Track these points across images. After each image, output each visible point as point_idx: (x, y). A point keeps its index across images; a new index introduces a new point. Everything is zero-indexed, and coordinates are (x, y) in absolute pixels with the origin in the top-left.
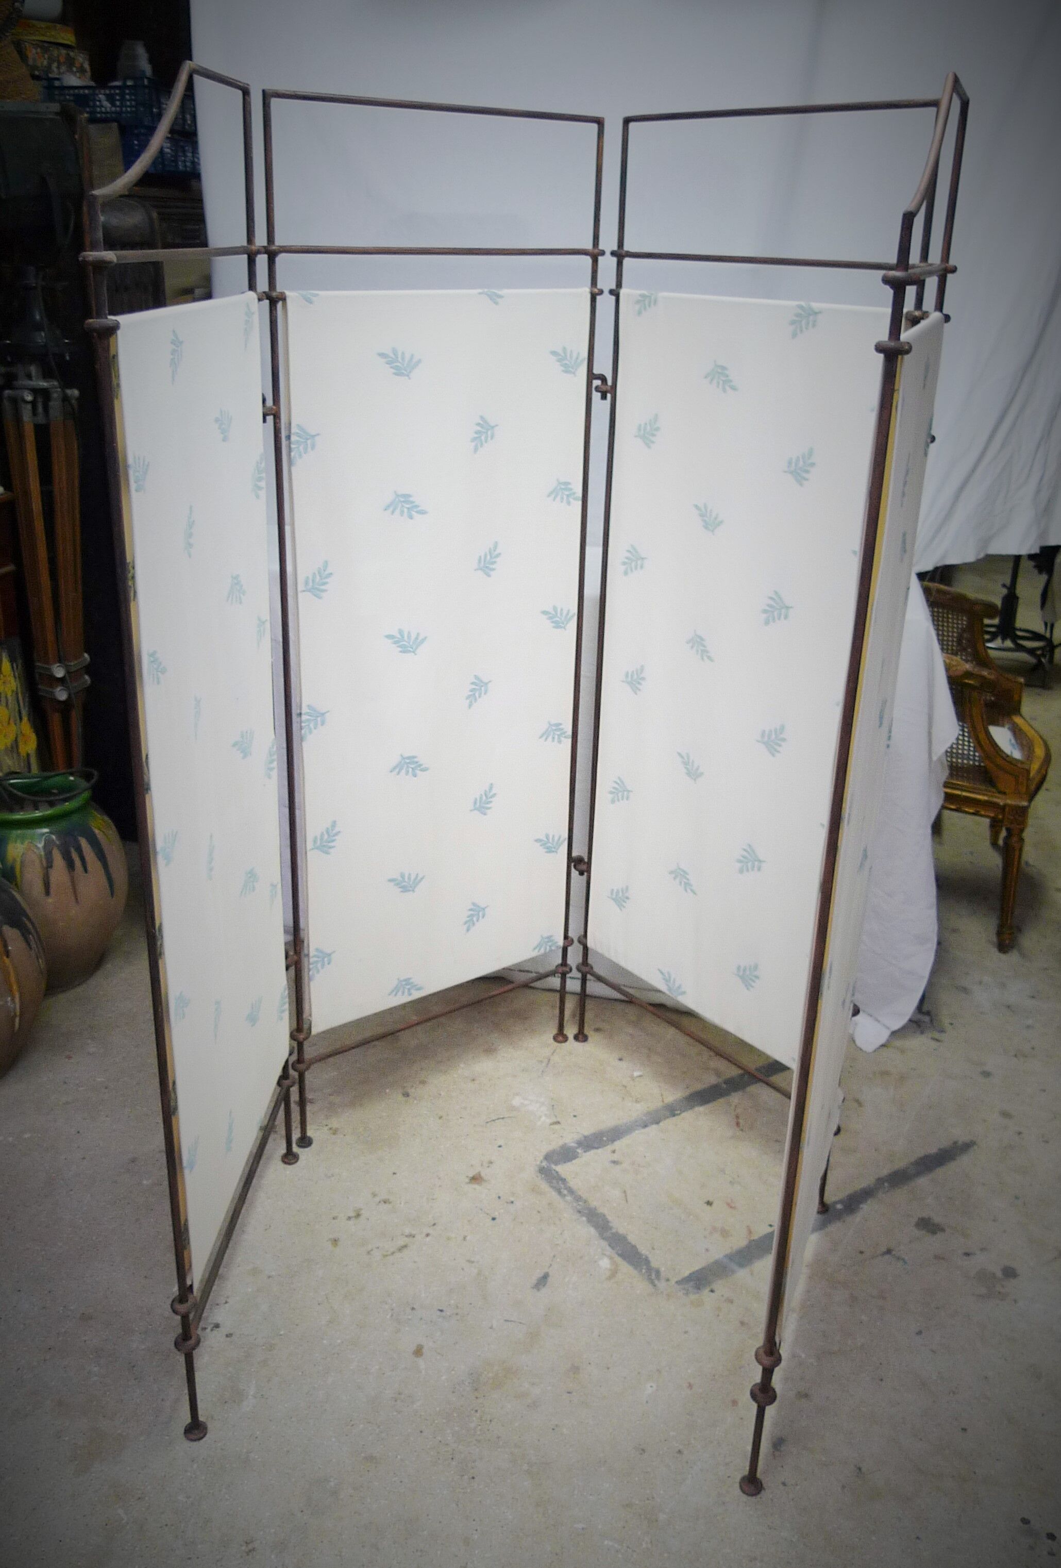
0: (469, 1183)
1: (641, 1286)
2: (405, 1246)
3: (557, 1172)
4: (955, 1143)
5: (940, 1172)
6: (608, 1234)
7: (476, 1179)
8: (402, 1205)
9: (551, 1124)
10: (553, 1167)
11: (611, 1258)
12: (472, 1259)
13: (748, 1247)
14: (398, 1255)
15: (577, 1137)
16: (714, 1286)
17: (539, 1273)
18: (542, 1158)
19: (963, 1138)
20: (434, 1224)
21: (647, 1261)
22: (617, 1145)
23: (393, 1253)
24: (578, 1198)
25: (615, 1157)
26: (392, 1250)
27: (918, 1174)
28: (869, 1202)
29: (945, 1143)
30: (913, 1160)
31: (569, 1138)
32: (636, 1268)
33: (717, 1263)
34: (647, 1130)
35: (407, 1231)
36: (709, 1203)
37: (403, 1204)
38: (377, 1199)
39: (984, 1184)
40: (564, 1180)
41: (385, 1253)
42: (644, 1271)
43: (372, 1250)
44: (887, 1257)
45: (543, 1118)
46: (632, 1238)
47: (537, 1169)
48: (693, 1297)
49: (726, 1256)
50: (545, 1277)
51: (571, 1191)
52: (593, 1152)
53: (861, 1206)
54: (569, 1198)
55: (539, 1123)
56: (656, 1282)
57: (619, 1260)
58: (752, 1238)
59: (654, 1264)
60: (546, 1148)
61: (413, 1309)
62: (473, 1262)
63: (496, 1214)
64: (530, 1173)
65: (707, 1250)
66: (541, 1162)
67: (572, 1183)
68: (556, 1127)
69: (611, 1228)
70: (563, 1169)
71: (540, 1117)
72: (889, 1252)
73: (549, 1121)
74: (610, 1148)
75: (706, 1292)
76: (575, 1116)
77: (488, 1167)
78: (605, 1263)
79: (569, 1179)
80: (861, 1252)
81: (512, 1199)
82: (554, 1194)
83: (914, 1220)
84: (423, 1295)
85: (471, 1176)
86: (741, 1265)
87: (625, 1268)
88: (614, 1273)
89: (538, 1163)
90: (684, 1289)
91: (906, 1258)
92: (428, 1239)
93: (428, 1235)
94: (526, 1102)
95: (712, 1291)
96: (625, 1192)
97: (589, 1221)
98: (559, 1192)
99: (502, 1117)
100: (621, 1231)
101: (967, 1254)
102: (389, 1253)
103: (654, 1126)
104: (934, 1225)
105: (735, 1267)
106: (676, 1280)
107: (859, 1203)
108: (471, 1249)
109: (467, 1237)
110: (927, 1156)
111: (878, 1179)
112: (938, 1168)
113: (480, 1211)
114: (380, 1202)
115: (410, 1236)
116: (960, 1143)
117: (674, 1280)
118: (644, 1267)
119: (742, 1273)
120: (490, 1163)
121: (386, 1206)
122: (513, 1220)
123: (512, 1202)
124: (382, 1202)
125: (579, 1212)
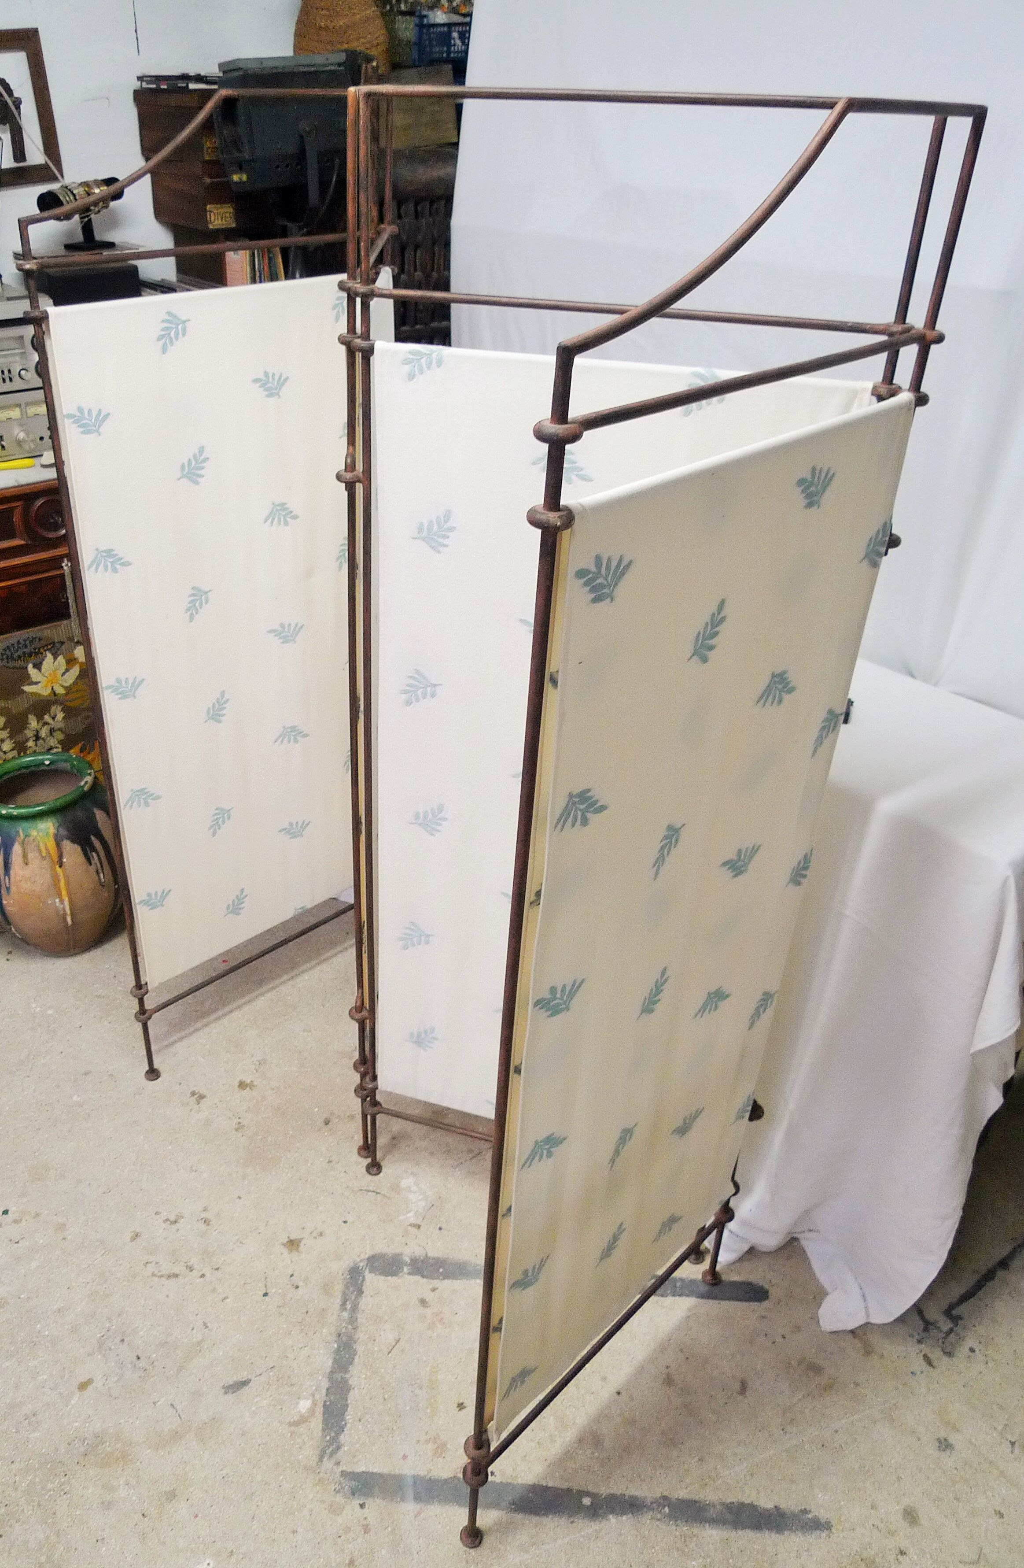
0: (284, 1245)
1: (308, 1453)
2: (176, 1276)
3: (363, 1280)
4: (805, 1511)
5: (746, 1538)
6: (338, 1376)
7: (293, 1244)
8: (214, 1234)
9: (411, 1225)
10: (366, 1273)
11: (315, 1404)
12: (209, 1324)
13: (446, 1482)
14: (164, 1281)
15: (419, 1252)
16: (369, 1502)
17: (242, 1376)
18: (366, 1256)
19: (820, 1513)
20: (217, 1269)
21: (341, 1430)
22: (447, 1284)
23: (162, 1276)
24: (353, 1321)
25: (429, 1296)
26: (164, 1272)
27: (717, 1521)
28: (624, 1518)
29: (790, 1503)
30: (730, 1498)
31: (411, 1250)
32: (323, 1430)
33: (399, 1477)
35: (194, 1261)
36: (461, 1406)
37: (217, 1232)
38: (204, 1215)
40: (360, 1292)
41: (156, 1272)
42: (328, 1438)
43: (151, 1263)
45: (412, 1214)
46: (353, 1395)
47: (352, 1265)
48: (339, 1499)
49: (416, 1478)
50: (245, 1383)
51: (355, 1309)
52: (417, 1278)
53: (611, 1516)
54: (345, 1315)
55: (402, 1217)
56: (325, 1459)
57: (320, 1410)
59: (343, 1438)
60: (381, 1247)
61: (123, 1341)
62: (207, 1327)
63: (272, 1291)
64: (340, 1266)
65: (405, 1457)
66: (361, 1261)
67: (364, 1301)
68: (412, 1230)
69: (346, 1371)
70: (372, 1281)
71: (410, 1211)
73: (413, 1220)
74: (435, 1283)
75: (356, 1502)
76: (440, 1229)
77: (315, 1238)
78: (304, 1405)
79: (366, 1293)
81: (301, 1284)
82: (338, 1301)
84: (141, 1333)
85: (292, 1238)
86: (417, 1498)
87: (317, 1423)
88: (303, 1420)
89: (358, 1260)
90: (340, 1484)
92: (199, 1280)
93: (202, 1276)
94: (414, 1188)
95: (362, 1506)
96: (397, 1341)
97: (338, 1351)
98: (344, 1304)
99: (378, 1191)
100: (352, 1381)
102: (159, 1274)
105: (410, 1493)
106: (345, 1468)
107: (613, 1511)
108: (219, 1313)
109: (228, 1298)
110: (753, 1507)
111: (665, 1498)
112: (748, 1531)
113: (263, 1280)
114: (202, 1219)
115: (190, 1268)
116: (810, 1516)
117: (343, 1467)
118: (333, 1434)
119: (410, 1507)
120: (321, 1234)
121: (203, 1226)
122: (280, 1307)
123: (297, 1287)
124: (204, 1220)
125: (339, 1335)
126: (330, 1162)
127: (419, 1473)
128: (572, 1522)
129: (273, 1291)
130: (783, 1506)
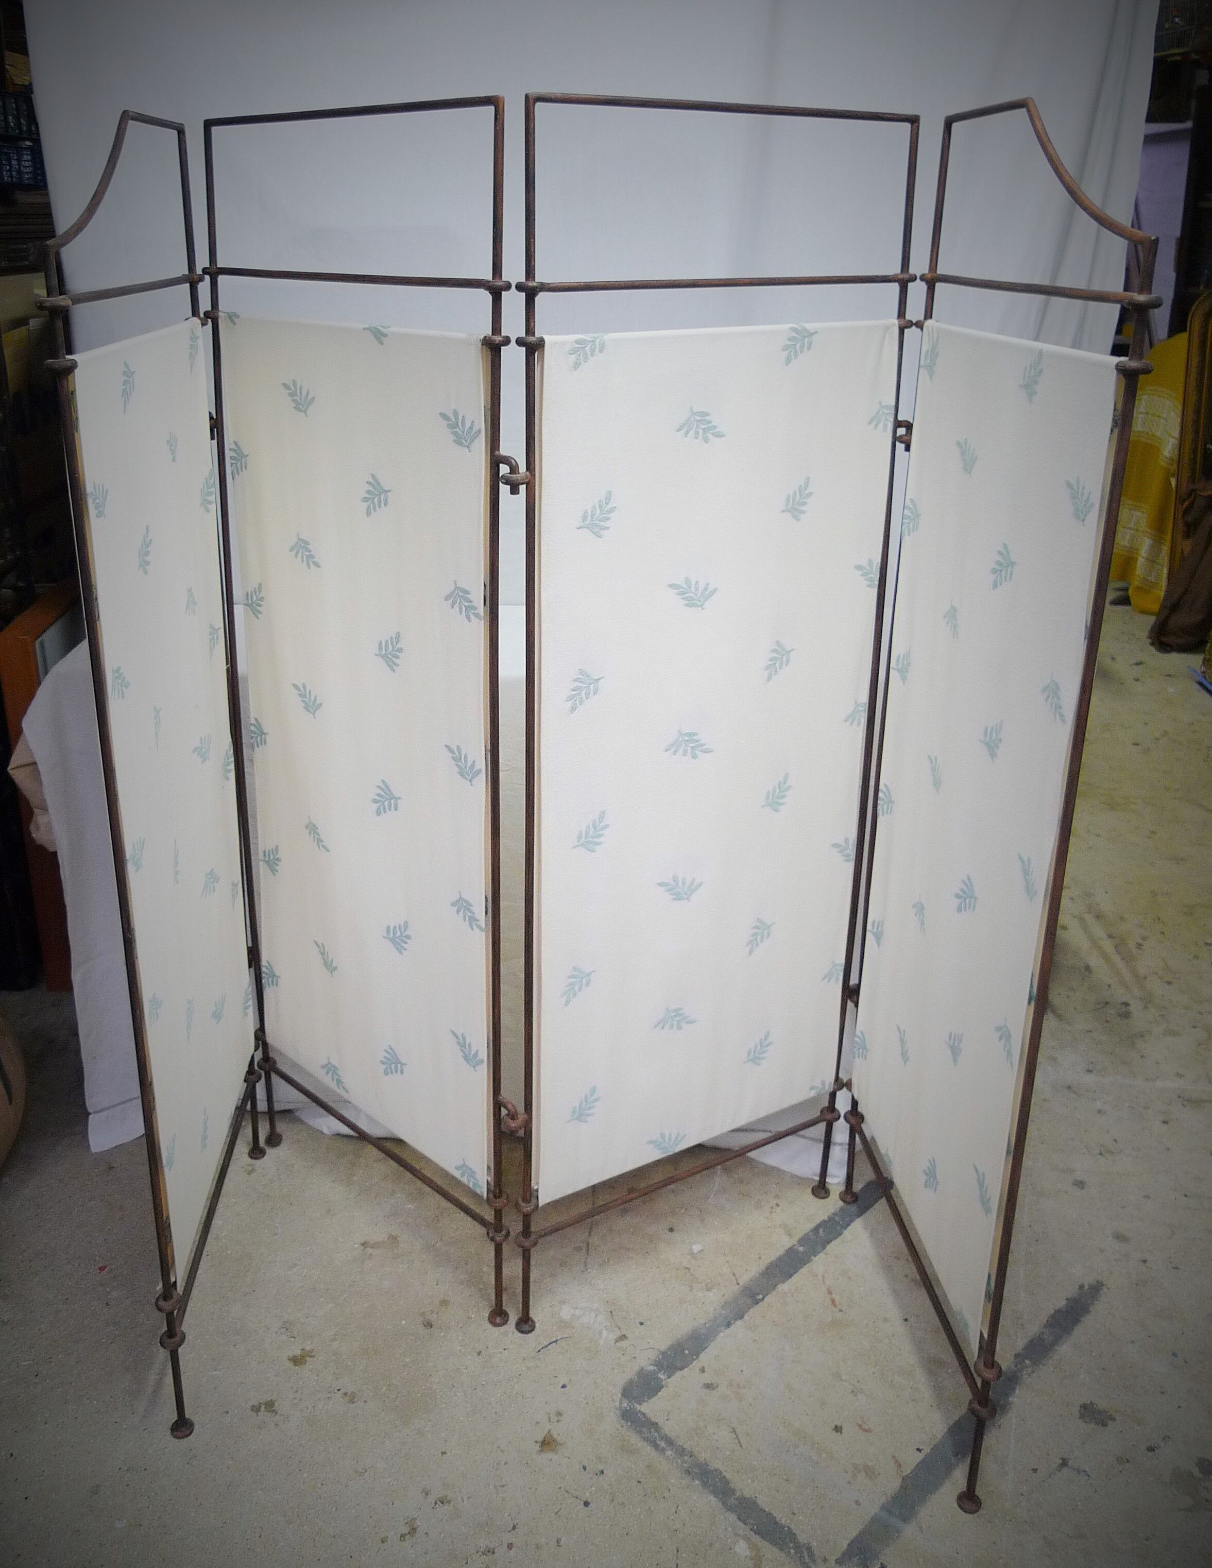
0: (542, 1451)
3: (644, 1414)
4: (1081, 1287)
5: (1081, 1333)
6: (732, 1501)
7: (547, 1443)
8: (465, 1502)
9: (616, 1342)
10: (638, 1407)
11: (747, 1539)
13: (903, 1488)
15: (653, 1355)
16: (883, 1559)
18: (619, 1395)
19: (1088, 1280)
20: (514, 1528)
21: (792, 1535)
22: (705, 1358)
24: (681, 1451)
25: (707, 1378)
27: (1057, 1341)
28: (1017, 1392)
29: (1071, 1291)
30: (1046, 1320)
31: (645, 1360)
32: (781, 1550)
33: (875, 1520)
34: (732, 1328)
35: (483, 1544)
36: (838, 1429)
37: (466, 1499)
38: (431, 1499)
39: (1133, 1342)
40: (655, 1425)
42: (792, 1551)
44: (1065, 1470)
45: (605, 1333)
46: (763, 1501)
47: (618, 1413)
49: (883, 1508)
51: (670, 1442)
52: (679, 1374)
53: (1011, 1399)
54: (670, 1453)
55: (602, 1342)
57: (756, 1539)
58: (904, 1474)
59: (802, 1538)
60: (621, 1379)
63: (587, 1496)
64: (611, 1423)
65: (857, 1503)
66: (621, 1403)
67: (669, 1428)
68: (623, 1344)
69: (733, 1491)
70: (651, 1408)
71: (600, 1333)
72: (1064, 1463)
73: (613, 1337)
74: (697, 1364)
76: (642, 1324)
77: (558, 1421)
78: (742, 1548)
79: (660, 1421)
80: (1035, 1470)
81: (601, 1467)
82: (649, 1449)
83: (1076, 1410)
85: (540, 1439)
86: (905, 1519)
87: (769, 1551)
88: (758, 1562)
89: (617, 1404)
91: (1087, 1469)
92: (512, 1552)
93: (510, 1546)
94: (578, 1312)
96: (734, 1431)
97: (705, 1485)
98: (656, 1447)
99: (554, 1340)
100: (748, 1493)
101: (1151, 1449)
103: (739, 1322)
104: (1100, 1412)
105: (897, 1522)
106: (835, 1558)
107: (1007, 1395)
108: (571, 1558)
109: (561, 1540)
110: (1058, 1312)
111: (1017, 1356)
112: (1076, 1328)
113: (566, 1495)
114: (436, 1503)
115: (489, 1551)
116: (1086, 1287)
117: (832, 1559)
118: (791, 1545)
119: (909, 1531)
120: (559, 1414)
121: (446, 1507)
122: (613, 1500)
123: (602, 1472)
124: (438, 1502)
125: (688, 1472)
126: (479, 1353)
127: (882, 1502)
128: (1000, 1426)
129: (588, 1494)
130: (1069, 1296)
